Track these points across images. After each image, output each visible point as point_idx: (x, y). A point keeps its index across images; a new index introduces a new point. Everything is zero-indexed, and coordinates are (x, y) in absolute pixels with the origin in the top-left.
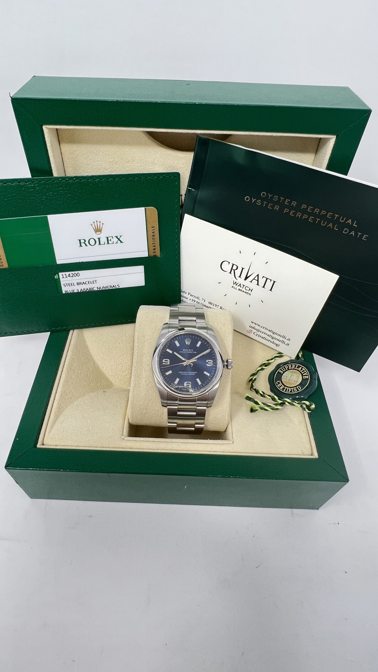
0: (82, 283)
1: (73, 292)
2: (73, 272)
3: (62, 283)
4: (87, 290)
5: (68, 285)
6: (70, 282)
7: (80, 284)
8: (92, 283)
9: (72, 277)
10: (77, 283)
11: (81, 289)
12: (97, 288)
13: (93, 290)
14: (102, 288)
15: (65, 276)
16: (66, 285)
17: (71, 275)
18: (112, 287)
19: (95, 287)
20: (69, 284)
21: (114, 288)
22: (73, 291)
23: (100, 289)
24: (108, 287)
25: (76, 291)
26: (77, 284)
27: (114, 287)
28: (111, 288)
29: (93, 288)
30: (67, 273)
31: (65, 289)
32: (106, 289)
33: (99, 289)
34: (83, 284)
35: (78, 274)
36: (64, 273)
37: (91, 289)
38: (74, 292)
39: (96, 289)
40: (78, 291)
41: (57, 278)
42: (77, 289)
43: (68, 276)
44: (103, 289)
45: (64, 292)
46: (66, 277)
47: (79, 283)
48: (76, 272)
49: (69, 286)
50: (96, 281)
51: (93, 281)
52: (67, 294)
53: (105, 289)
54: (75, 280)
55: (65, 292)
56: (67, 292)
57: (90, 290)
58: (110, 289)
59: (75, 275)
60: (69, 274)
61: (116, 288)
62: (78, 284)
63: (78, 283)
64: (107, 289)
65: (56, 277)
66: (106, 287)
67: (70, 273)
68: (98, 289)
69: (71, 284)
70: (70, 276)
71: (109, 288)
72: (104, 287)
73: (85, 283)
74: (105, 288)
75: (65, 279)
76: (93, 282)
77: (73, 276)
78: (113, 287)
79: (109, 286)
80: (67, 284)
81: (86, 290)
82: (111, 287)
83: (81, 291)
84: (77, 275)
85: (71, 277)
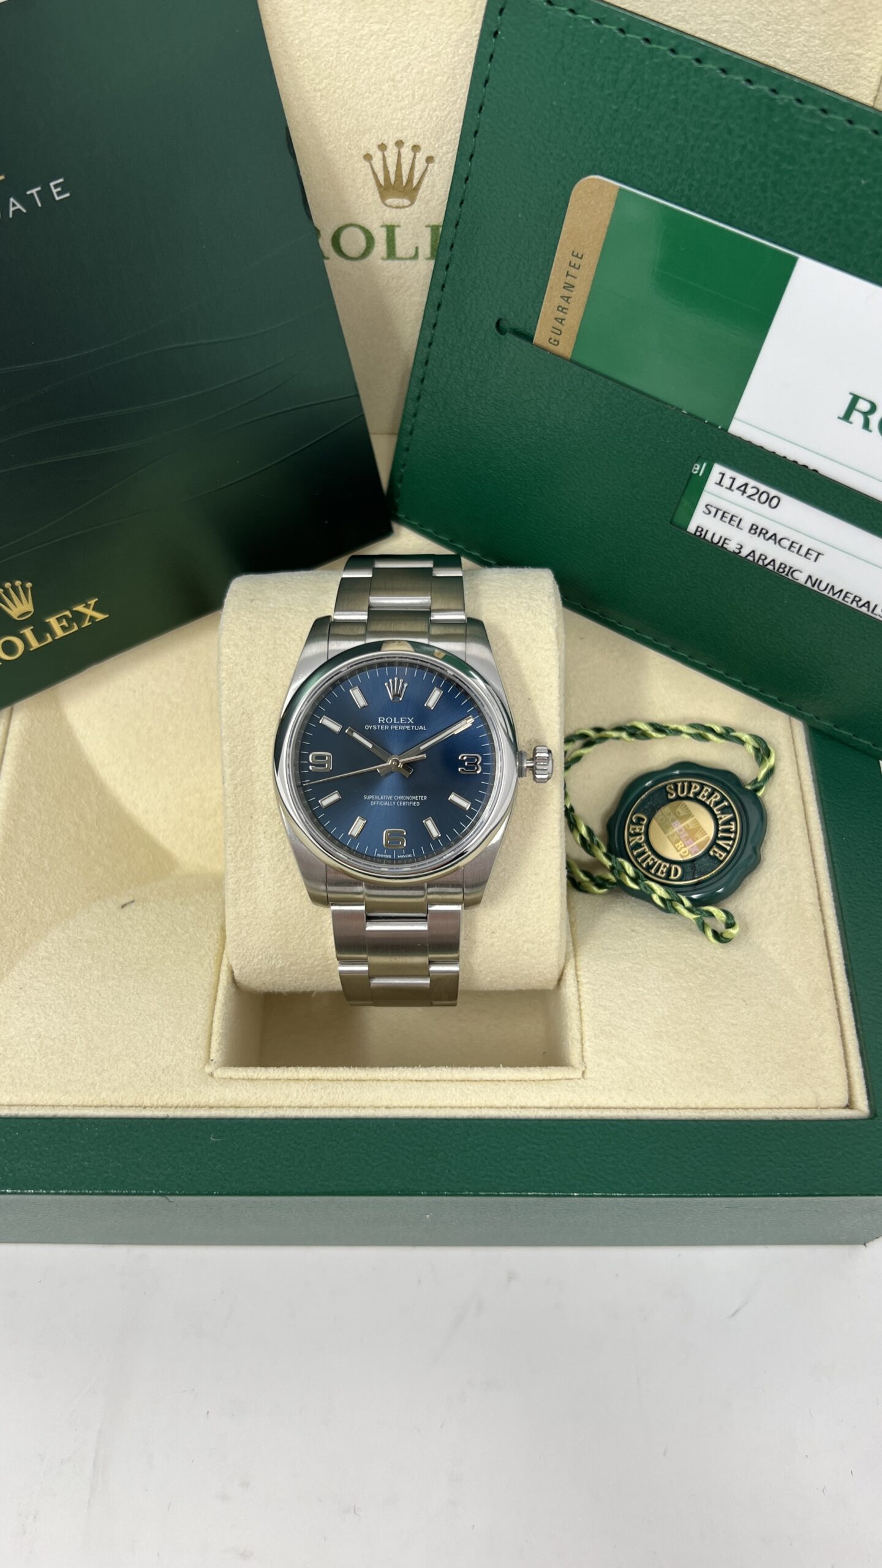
0: (768, 536)
1: (720, 544)
2: (763, 487)
3: (705, 499)
4: (769, 563)
5: (720, 513)
6: (733, 510)
7: (761, 533)
8: (801, 552)
9: (749, 497)
10: (753, 525)
11: (753, 552)
12: (810, 577)
13: (790, 577)
14: (823, 586)
15: (727, 482)
16: (713, 511)
17: (750, 491)
18: (860, 604)
19: (804, 570)
20: (724, 512)
21: (864, 610)
22: (724, 543)
23: (815, 588)
24: (845, 596)
25: (732, 546)
26: (751, 528)
27: (868, 607)
28: (854, 605)
29: (792, 571)
30: (741, 479)
31: (700, 521)
32: (835, 597)
33: (813, 585)
34: (770, 538)
35: (775, 501)
36: (730, 473)
37: (787, 570)
38: (725, 546)
39: (801, 578)
40: (737, 551)
41: (701, 474)
42: (739, 541)
43: (738, 488)
44: (825, 593)
45: (692, 528)
46: (730, 488)
47: (758, 531)
48: (773, 492)
49: (721, 519)
50: (819, 554)
51: (809, 550)
52: (699, 539)
53: (830, 595)
54: (752, 511)
55: (697, 531)
56: (703, 533)
57: (781, 570)
58: (849, 604)
59: (764, 497)
60: (746, 485)
61: (869, 613)
62: (754, 529)
63: (754, 527)
64: (840, 599)
65: (698, 469)
66: (841, 591)
67: (752, 483)
68: (809, 585)
69: (733, 516)
70: (744, 492)
71: (850, 600)
72: (833, 587)
73: (778, 539)
74: (834, 594)
75: (723, 491)
76: (807, 553)
77: (756, 497)
78: (864, 605)
79: (852, 597)
80: (718, 510)
81: (766, 562)
82: (855, 603)
83: (749, 555)
84: (769, 499)
85: (745, 495)
